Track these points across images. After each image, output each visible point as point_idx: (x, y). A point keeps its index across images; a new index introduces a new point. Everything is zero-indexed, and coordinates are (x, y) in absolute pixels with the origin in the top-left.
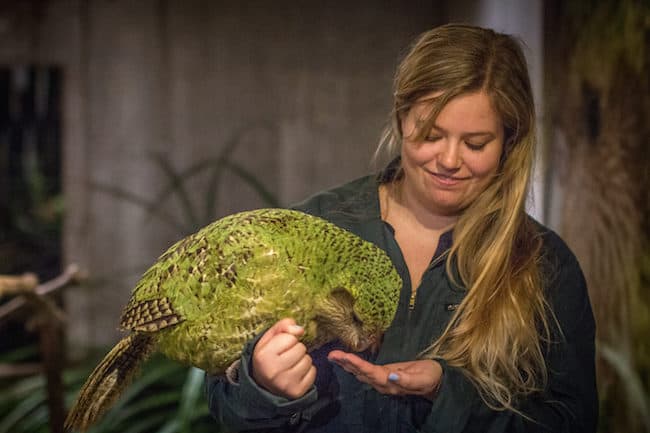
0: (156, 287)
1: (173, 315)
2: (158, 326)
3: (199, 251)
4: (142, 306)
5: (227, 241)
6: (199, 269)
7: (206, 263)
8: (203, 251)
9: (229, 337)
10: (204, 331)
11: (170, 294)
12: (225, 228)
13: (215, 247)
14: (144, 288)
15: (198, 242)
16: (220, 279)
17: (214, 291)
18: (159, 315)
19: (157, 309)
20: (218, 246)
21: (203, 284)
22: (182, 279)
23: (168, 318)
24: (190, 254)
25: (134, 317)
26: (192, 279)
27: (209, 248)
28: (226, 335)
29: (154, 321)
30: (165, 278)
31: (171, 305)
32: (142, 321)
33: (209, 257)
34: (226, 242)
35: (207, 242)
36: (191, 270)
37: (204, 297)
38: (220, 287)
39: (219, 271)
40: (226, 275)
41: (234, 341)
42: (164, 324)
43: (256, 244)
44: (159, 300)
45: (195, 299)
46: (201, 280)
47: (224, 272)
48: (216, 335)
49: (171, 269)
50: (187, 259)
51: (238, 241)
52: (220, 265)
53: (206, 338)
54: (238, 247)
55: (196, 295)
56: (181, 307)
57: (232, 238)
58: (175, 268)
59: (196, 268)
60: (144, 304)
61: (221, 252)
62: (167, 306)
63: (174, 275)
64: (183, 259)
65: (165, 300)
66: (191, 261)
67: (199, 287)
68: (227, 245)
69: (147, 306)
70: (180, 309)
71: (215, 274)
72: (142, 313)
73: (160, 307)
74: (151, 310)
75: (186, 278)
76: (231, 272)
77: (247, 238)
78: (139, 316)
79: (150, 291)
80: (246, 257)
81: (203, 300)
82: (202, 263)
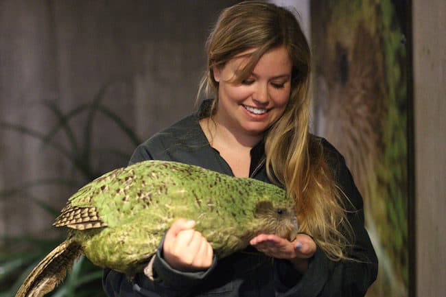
0: (89, 198)
1: (98, 221)
2: (85, 227)
3: (127, 179)
4: (76, 211)
5: (150, 175)
6: (125, 191)
7: (131, 188)
8: (130, 179)
9: (142, 243)
10: (122, 237)
11: (99, 205)
12: (149, 167)
13: (139, 177)
14: (79, 198)
15: (127, 172)
16: (139, 201)
17: (132, 209)
18: (87, 219)
19: (86, 215)
20: (142, 177)
21: (125, 202)
22: (110, 196)
23: (94, 222)
24: (120, 180)
25: (68, 218)
26: (118, 197)
27: (135, 177)
28: (139, 241)
29: (82, 223)
30: (98, 193)
31: (97, 213)
32: (74, 221)
33: (133, 184)
34: (148, 175)
35: (134, 173)
36: (118, 191)
37: (124, 212)
38: (137, 207)
39: (139, 195)
40: (144, 199)
41: (145, 246)
42: (90, 226)
43: (171, 182)
44: (89, 208)
45: (117, 212)
46: (124, 199)
47: (143, 196)
48: (132, 240)
49: (103, 188)
50: (117, 183)
51: (158, 177)
52: (141, 191)
53: (123, 243)
54: (157, 182)
55: (119, 210)
56: (106, 216)
57: (153, 174)
58: (106, 188)
59: (122, 190)
60: (77, 210)
61: (144, 182)
62: (94, 213)
63: (105, 192)
64: (113, 182)
65: (94, 209)
66: (120, 184)
67: (122, 204)
68: (150, 179)
69: (79, 211)
70: (104, 217)
71: (135, 196)
72: (75, 216)
73: (89, 213)
74: (82, 214)
75: (113, 195)
76: (148, 198)
77: (165, 176)
78: (72, 218)
79: (84, 201)
80: (161, 189)
81: (122, 214)
82: (127, 187)
